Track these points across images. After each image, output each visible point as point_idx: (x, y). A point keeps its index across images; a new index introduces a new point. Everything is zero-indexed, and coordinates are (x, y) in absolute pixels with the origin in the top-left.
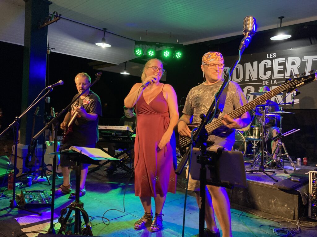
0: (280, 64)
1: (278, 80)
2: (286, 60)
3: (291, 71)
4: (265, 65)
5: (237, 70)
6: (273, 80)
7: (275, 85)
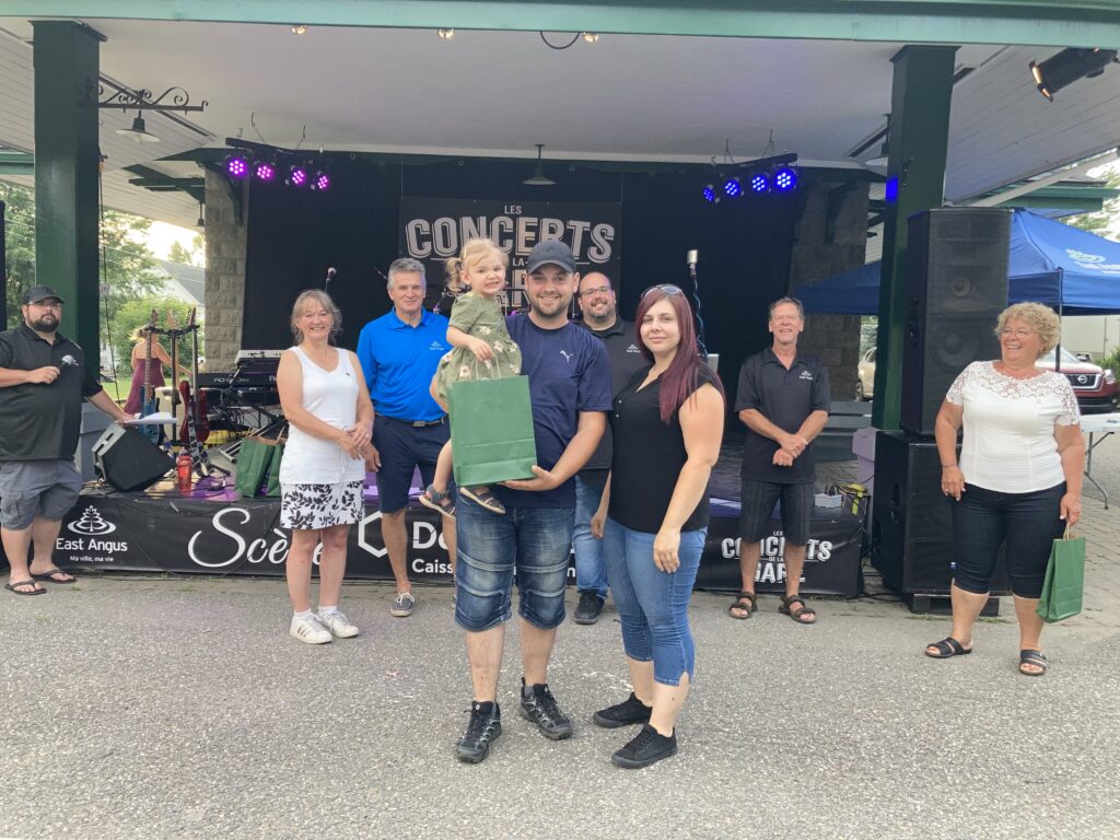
0: (529, 229)
2: (539, 223)
4: (501, 227)
5: (445, 230)
6: (518, 258)
7: (521, 268)
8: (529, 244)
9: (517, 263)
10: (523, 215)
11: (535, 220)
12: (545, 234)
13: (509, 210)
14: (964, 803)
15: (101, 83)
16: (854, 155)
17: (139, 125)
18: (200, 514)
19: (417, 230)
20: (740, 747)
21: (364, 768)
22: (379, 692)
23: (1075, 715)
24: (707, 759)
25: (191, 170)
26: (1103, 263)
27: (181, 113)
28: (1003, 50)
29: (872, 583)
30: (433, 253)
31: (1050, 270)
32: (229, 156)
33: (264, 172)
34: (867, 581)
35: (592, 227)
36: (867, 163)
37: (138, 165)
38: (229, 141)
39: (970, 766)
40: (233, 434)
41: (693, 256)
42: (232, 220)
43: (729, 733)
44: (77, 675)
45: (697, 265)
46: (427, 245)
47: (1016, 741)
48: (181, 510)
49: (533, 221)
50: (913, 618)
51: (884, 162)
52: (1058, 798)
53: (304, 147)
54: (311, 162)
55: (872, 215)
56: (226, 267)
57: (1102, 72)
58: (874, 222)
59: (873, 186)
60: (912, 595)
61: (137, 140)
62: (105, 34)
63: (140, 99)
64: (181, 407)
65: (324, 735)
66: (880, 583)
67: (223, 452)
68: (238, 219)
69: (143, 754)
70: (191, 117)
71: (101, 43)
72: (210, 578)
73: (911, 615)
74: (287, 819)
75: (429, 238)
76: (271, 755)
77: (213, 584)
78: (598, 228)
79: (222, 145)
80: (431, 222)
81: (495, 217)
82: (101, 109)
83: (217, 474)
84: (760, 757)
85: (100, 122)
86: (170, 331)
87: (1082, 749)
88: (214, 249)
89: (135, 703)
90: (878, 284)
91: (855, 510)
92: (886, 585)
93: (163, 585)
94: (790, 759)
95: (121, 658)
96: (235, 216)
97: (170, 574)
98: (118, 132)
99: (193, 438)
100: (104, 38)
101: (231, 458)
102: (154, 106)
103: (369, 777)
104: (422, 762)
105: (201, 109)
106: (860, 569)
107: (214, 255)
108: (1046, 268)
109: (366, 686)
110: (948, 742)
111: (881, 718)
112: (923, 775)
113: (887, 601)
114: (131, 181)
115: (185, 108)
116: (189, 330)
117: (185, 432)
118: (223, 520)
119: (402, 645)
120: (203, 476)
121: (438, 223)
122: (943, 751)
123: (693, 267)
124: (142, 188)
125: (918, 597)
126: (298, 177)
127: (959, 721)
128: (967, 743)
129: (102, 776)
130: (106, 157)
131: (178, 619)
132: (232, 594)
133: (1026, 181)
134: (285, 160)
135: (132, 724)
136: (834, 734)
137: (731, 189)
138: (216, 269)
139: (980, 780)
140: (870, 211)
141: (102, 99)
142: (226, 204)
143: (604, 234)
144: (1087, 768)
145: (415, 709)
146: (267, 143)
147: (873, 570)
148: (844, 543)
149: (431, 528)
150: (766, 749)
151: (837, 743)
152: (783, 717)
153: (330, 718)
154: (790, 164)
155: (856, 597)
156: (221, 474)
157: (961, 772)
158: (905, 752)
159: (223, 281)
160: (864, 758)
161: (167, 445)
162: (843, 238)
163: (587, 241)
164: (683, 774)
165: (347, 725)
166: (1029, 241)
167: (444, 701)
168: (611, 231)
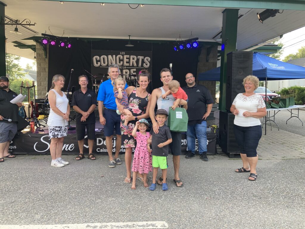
0: (127, 58)
1: (126, 66)
3: (133, 63)
4: (119, 58)
5: (104, 59)
6: (124, 66)
7: (125, 69)
8: (127, 62)
9: (124, 67)
10: (125, 55)
11: (129, 56)
12: (131, 60)
13: (121, 53)
14: (241, 204)
15: (5, 18)
16: (213, 38)
17: (16, 30)
18: (37, 137)
19: (96, 59)
20: (185, 193)
21: (84, 203)
22: (88, 183)
23: (270, 181)
24: (176, 197)
25: (32, 42)
26: (277, 66)
27: (28, 26)
28: (251, 10)
29: (220, 151)
30: (101, 65)
31: (264, 68)
32: (42, 39)
33: (53, 43)
34: (218, 150)
35: (144, 58)
36: (217, 40)
37: (16, 41)
38: (43, 34)
39: (243, 195)
40: (46, 116)
41: (171, 65)
42: (44, 57)
43: (182, 190)
44: (3, 182)
45: (172, 67)
46: (99, 63)
47: (255, 188)
48: (32, 137)
49: (128, 56)
50: (230, 159)
51: (221, 40)
52: (265, 202)
53: (64, 36)
54: (66, 40)
55: (219, 54)
56: (42, 69)
57: (275, 15)
58: (219, 56)
59: (219, 46)
60: (229, 153)
61: (16, 34)
62: (6, 4)
63: (16, 22)
64: (31, 109)
65: (73, 195)
66: (221, 151)
67: (43, 121)
68: (46, 57)
69: (23, 202)
70: (31, 27)
71: (5, 7)
72: (40, 155)
73: (229, 158)
74: (64, 217)
75: (100, 61)
76: (59, 201)
77: (41, 156)
78: (146, 58)
79: (41, 36)
80: (100, 57)
81: (118, 55)
82: (6, 25)
83: (41, 127)
84: (190, 195)
85: (5, 29)
86: (27, 87)
87: (271, 190)
88: (39, 64)
89: (20, 189)
90: (220, 73)
91: (215, 132)
92: (223, 151)
93: (27, 157)
94: (198, 196)
95: (16, 177)
96: (45, 55)
97: (28, 154)
98: (10, 32)
99: (34, 117)
100: (6, 5)
101: (45, 122)
102: (20, 24)
103: (86, 205)
104: (100, 200)
105: (34, 25)
106: (216, 147)
107: (39, 67)
108: (263, 68)
109: (85, 182)
110: (238, 190)
111: (221, 184)
112: (231, 198)
113: (223, 155)
114: (14, 46)
115: (29, 25)
116: (32, 87)
117: (32, 116)
118: (44, 139)
119: (94, 171)
120: (38, 127)
121: (102, 57)
122: (236, 192)
123: (171, 68)
124: (17, 48)
125: (231, 154)
126: (62, 44)
127: (241, 184)
128: (243, 189)
129: (12, 208)
130: (7, 39)
131: (32, 166)
132: (47, 159)
133: (257, 45)
134: (58, 40)
135: (19, 194)
136: (209, 189)
137: (181, 47)
138: (40, 71)
139: (246, 198)
140: (218, 53)
141: (6, 22)
142: (42, 52)
143: (148, 60)
144: (273, 195)
145: (98, 187)
146: (53, 35)
147: (220, 147)
148: (211, 140)
149: (102, 140)
150: (191, 193)
151: (210, 191)
152: (196, 185)
153: (75, 190)
154: (197, 41)
155: (215, 154)
156: (43, 127)
157: (241, 197)
158: (227, 193)
159: (42, 74)
160: (217, 195)
161: (27, 119)
162: (211, 61)
163: (143, 62)
164: (170, 201)
165: (80, 192)
166: (259, 61)
167: (106, 185)
168: (149, 59)
